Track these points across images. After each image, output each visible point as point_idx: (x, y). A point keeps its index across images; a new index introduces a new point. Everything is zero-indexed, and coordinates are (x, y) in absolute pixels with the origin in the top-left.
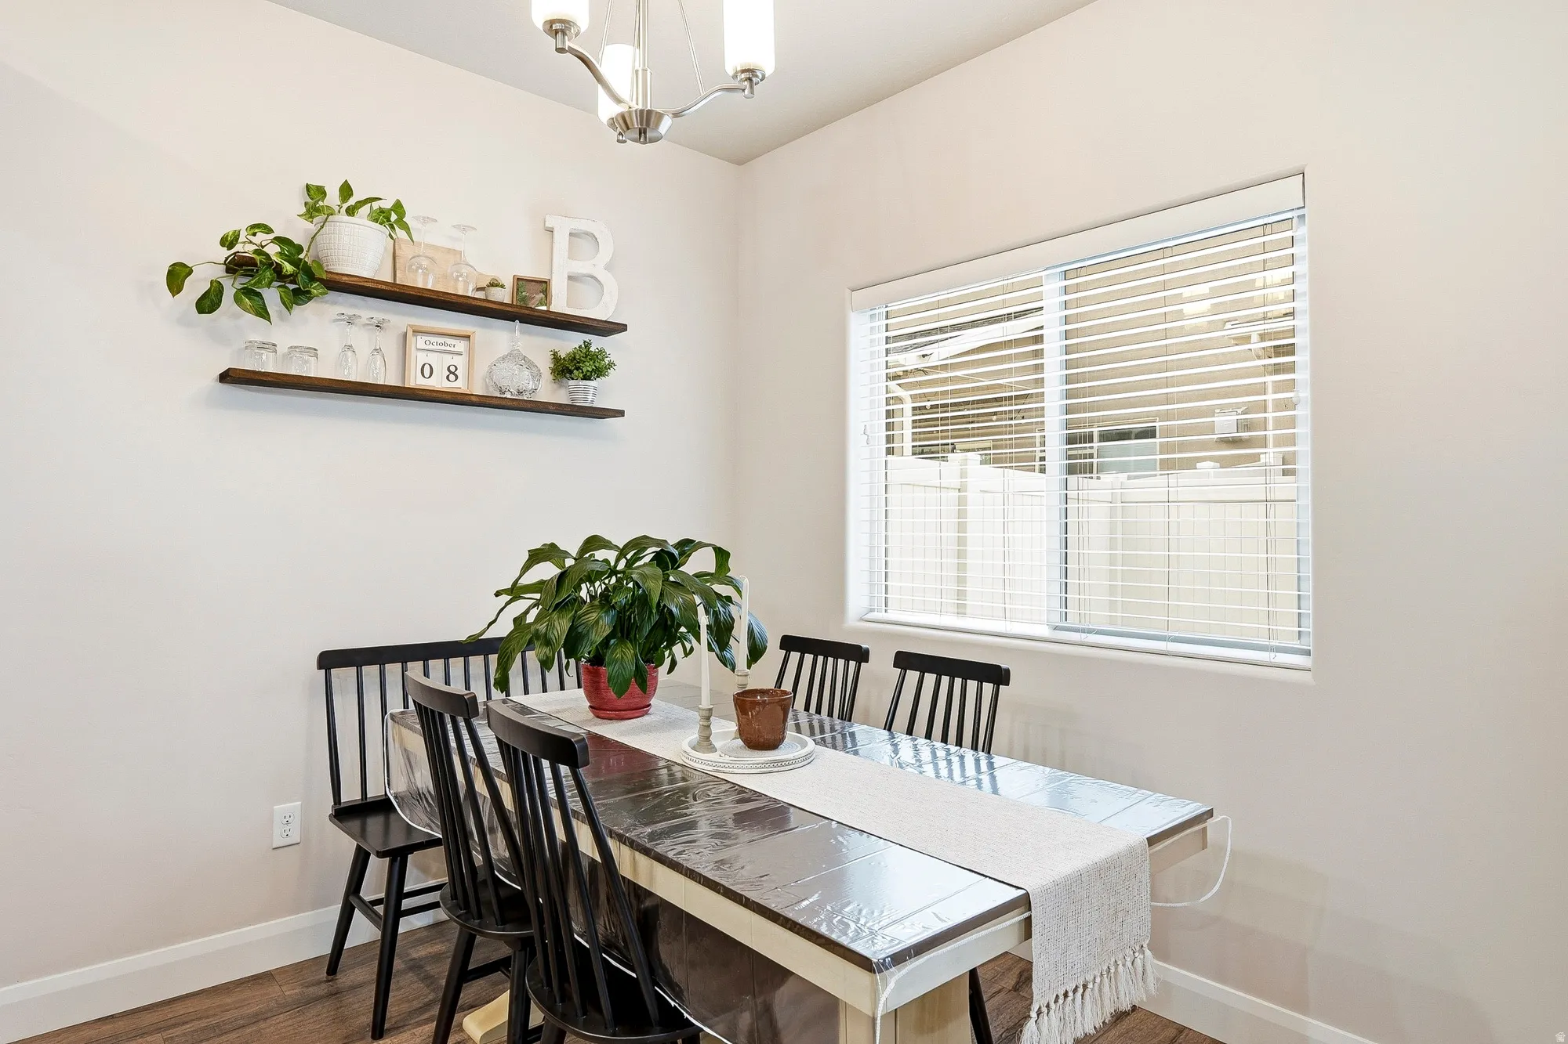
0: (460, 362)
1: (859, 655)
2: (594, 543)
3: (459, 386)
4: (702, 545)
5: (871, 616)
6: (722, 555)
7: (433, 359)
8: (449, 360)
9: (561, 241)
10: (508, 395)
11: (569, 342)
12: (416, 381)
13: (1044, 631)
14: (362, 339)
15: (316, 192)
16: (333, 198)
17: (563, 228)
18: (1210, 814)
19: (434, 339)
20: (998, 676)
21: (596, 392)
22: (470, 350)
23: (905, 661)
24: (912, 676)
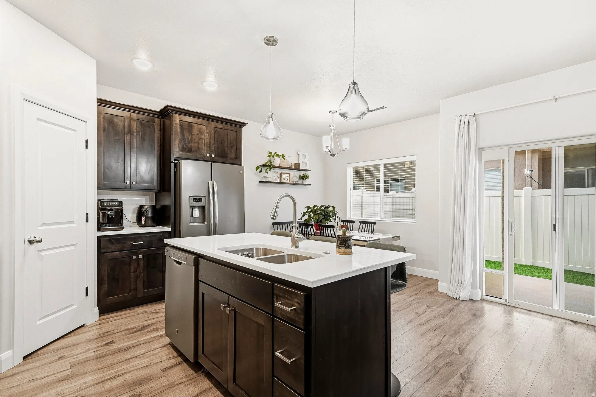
0: (288, 178)
1: (353, 222)
2: (315, 206)
3: (288, 181)
4: (331, 206)
5: (350, 218)
6: (334, 208)
7: (284, 177)
8: (287, 177)
9: (300, 156)
10: (294, 183)
11: (302, 173)
12: (283, 181)
13: (380, 219)
14: (276, 175)
15: (271, 153)
16: (273, 154)
17: (301, 154)
18: (400, 236)
19: (285, 174)
20: (374, 223)
21: (307, 181)
22: (290, 175)
23: (360, 222)
24: (362, 224)
